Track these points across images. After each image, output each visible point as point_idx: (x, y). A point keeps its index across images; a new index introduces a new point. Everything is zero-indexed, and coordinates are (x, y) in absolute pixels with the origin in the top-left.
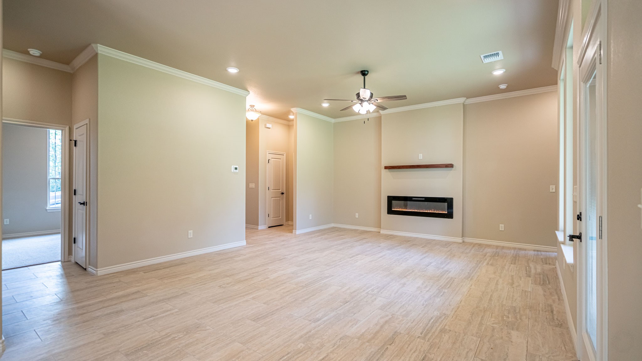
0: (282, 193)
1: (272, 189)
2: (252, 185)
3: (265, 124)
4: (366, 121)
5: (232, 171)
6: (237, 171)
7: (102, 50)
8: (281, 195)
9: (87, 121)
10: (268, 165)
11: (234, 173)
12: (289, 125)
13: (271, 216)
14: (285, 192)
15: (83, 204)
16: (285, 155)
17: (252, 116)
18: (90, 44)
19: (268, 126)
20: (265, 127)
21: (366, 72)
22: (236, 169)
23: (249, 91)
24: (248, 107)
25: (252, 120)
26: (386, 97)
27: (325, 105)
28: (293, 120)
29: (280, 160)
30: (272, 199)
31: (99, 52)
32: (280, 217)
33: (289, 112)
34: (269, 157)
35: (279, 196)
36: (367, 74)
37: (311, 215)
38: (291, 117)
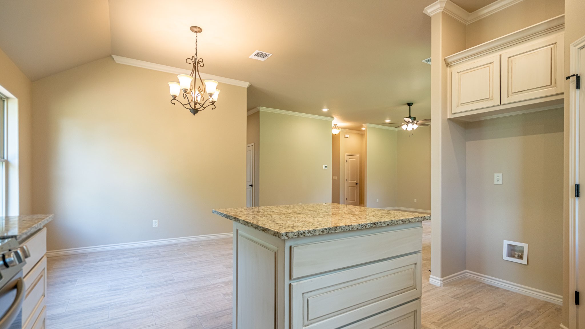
0: (357, 184)
1: (349, 180)
2: (335, 178)
3: (344, 135)
4: (411, 135)
5: (324, 168)
6: (326, 168)
7: (262, 109)
8: (356, 185)
9: (253, 144)
10: (346, 164)
11: (325, 170)
12: (362, 134)
13: (349, 199)
14: (359, 182)
15: (251, 186)
16: (359, 156)
17: (335, 131)
18: (257, 107)
19: (346, 136)
20: (344, 137)
21: (411, 104)
22: (326, 167)
23: (334, 117)
24: (333, 125)
25: (335, 134)
26: (424, 120)
27: (388, 121)
28: (364, 131)
29: (355, 160)
30: (349, 187)
31: (260, 110)
32: (355, 201)
33: (362, 126)
34: (347, 158)
35: (354, 186)
36: (411, 105)
37: (378, 200)
38: (363, 129)
